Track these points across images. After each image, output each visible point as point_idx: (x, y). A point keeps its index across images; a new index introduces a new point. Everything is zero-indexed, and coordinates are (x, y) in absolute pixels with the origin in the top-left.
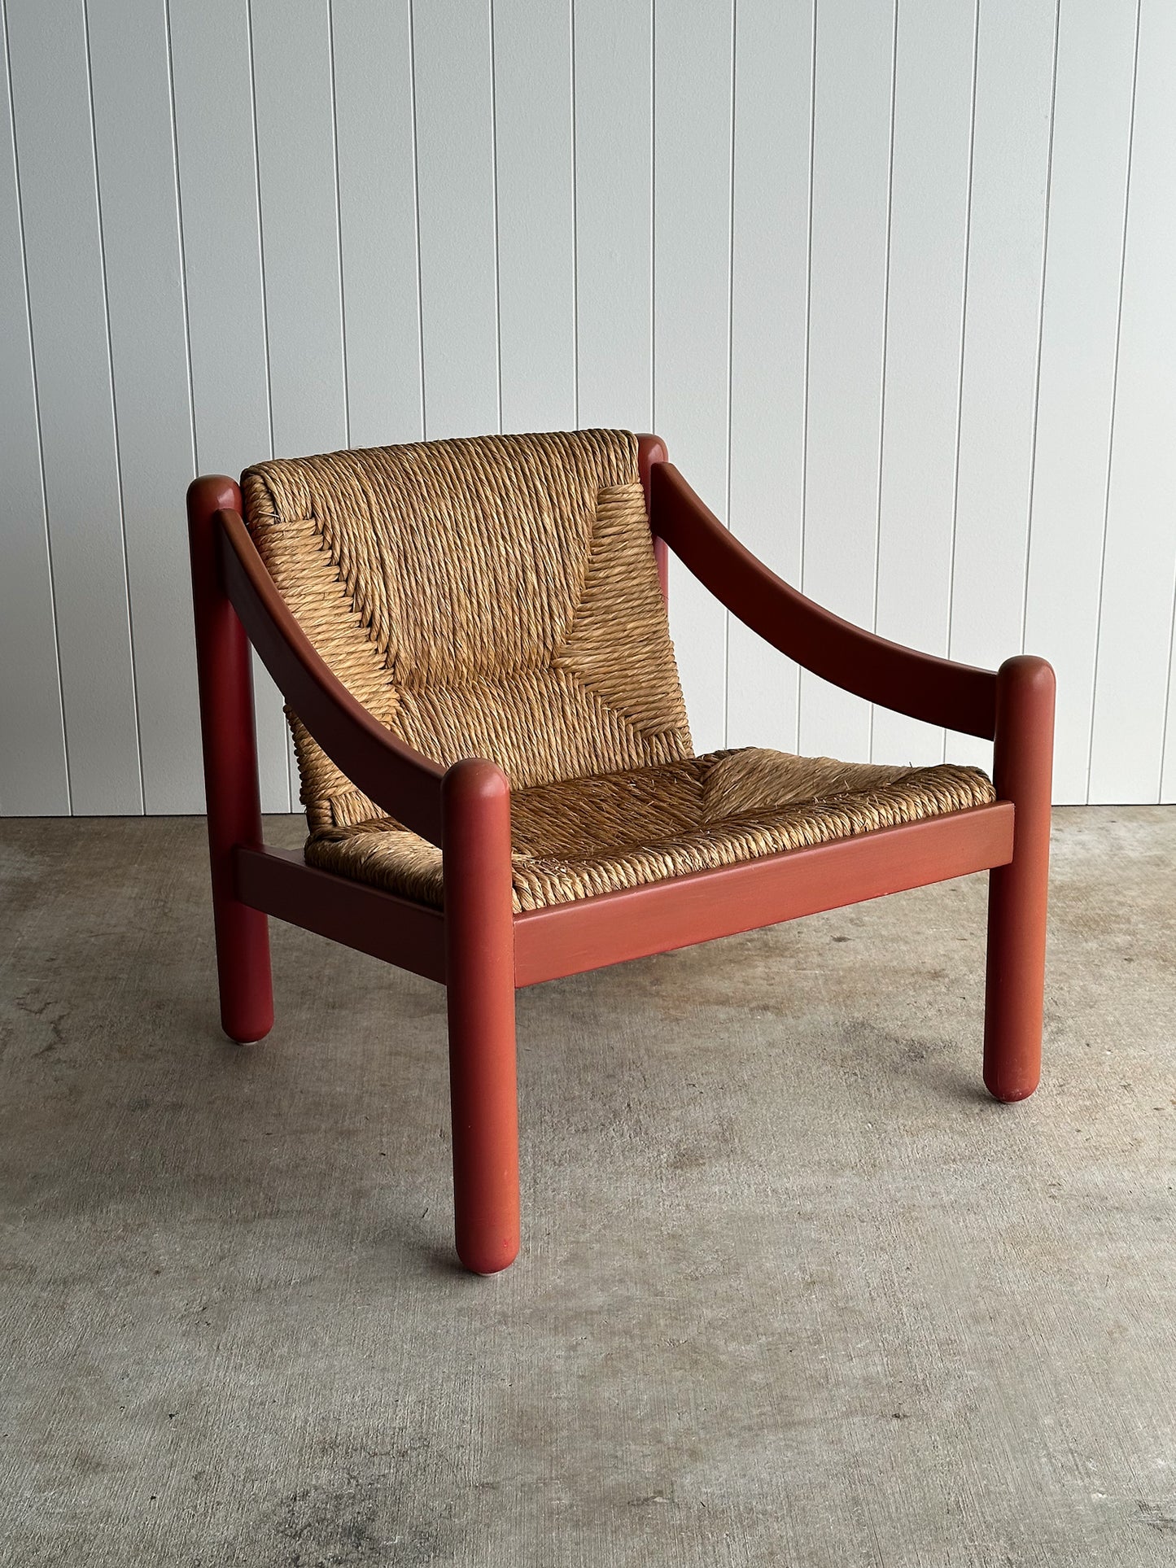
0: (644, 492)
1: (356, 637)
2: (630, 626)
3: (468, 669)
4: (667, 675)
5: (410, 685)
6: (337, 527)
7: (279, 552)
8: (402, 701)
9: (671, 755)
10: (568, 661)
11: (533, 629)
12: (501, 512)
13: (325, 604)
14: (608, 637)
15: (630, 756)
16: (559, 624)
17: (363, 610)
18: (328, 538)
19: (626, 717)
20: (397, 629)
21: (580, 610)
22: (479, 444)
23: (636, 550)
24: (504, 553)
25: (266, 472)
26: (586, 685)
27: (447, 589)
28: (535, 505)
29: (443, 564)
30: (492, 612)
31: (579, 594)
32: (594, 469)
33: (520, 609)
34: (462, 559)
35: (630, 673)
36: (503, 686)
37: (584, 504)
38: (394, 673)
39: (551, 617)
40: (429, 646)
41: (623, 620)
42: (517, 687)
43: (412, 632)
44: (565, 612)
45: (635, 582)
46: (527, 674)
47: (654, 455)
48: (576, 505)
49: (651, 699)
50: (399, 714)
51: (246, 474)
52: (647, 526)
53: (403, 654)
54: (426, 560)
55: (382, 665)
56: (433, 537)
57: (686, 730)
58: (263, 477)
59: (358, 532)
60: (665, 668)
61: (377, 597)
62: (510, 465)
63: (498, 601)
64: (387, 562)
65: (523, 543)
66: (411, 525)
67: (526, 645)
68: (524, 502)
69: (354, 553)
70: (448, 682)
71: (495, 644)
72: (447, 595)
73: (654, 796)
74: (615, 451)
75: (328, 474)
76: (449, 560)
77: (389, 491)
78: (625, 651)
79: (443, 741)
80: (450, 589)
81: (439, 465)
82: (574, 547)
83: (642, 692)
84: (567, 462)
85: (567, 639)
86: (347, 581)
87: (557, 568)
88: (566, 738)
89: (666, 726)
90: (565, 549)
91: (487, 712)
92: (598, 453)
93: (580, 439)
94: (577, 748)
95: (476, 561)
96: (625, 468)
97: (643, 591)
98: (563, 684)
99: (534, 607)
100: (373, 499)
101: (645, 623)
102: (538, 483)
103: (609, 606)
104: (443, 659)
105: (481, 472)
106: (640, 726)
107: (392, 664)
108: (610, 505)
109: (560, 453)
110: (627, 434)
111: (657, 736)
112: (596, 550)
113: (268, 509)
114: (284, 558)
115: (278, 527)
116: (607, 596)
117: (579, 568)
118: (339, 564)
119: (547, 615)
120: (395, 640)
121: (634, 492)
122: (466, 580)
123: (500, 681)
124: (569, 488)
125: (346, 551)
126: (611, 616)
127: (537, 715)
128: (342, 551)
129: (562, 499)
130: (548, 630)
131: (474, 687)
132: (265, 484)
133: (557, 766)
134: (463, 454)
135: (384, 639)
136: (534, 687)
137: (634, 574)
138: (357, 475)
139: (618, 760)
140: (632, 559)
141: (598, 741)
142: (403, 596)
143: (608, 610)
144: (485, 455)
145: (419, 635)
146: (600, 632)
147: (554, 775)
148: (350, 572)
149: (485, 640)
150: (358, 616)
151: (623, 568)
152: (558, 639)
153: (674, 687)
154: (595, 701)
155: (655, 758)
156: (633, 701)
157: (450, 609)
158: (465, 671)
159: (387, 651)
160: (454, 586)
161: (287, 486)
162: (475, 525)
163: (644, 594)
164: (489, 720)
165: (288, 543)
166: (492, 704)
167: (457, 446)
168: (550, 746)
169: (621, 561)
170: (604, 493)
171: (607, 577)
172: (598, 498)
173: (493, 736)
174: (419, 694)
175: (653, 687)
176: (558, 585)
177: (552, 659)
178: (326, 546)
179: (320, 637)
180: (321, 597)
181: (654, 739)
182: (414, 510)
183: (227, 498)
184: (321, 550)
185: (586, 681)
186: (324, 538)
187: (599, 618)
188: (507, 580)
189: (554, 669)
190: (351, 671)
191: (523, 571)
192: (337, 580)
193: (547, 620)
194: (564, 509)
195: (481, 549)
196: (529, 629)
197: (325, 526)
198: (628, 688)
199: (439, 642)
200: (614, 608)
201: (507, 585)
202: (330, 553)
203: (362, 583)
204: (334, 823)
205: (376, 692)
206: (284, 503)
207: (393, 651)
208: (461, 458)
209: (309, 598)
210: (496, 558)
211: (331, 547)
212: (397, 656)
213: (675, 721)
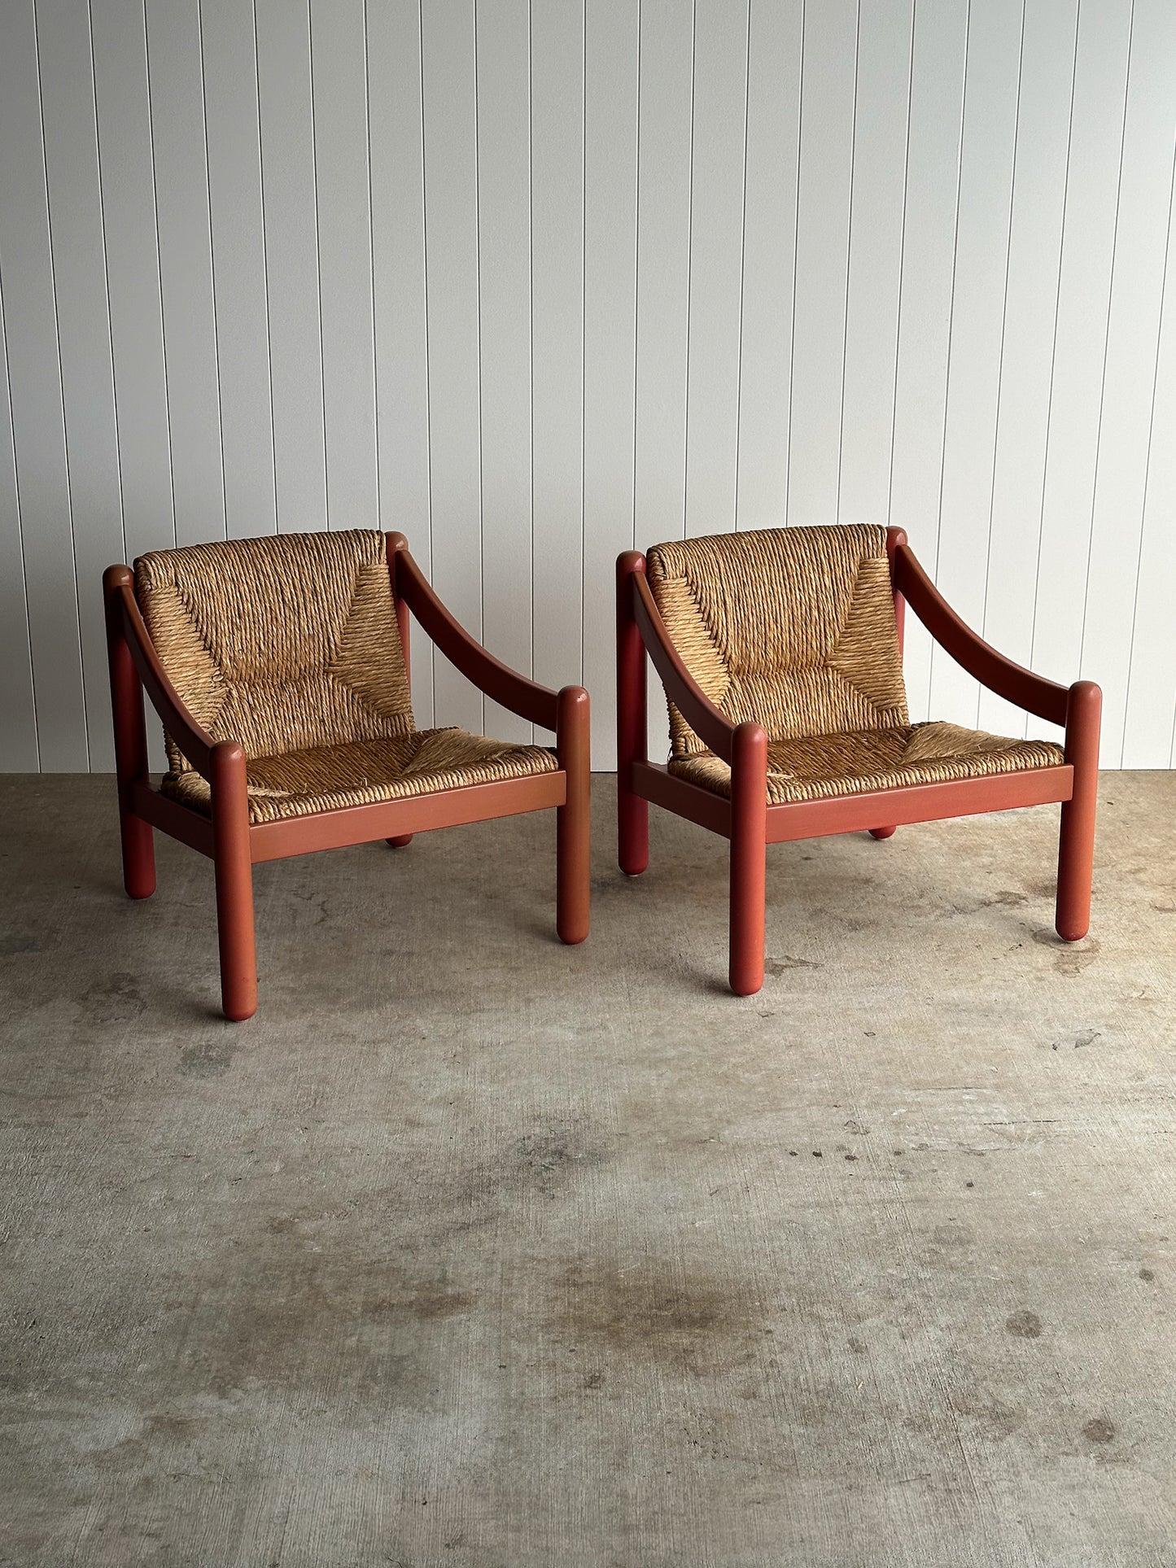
0: (889, 563)
1: (707, 645)
2: (873, 644)
3: (773, 666)
4: (895, 674)
5: (738, 673)
6: (700, 583)
7: (665, 596)
8: (732, 683)
9: (894, 722)
10: (834, 663)
11: (814, 643)
12: (799, 574)
13: (691, 626)
14: (860, 650)
15: (868, 722)
16: (830, 642)
17: (712, 630)
18: (694, 588)
19: (868, 698)
20: (731, 642)
21: (844, 633)
22: (789, 533)
23: (881, 598)
24: (798, 597)
25: (661, 550)
26: (845, 678)
27: (763, 618)
28: (820, 570)
29: (761, 604)
30: (789, 632)
31: (844, 623)
32: (858, 550)
33: (807, 632)
34: (773, 601)
35: (872, 672)
36: (794, 677)
37: (850, 571)
38: (728, 666)
39: (826, 637)
40: (750, 652)
41: (869, 640)
42: (802, 677)
43: (740, 643)
44: (834, 635)
45: (879, 617)
46: (809, 670)
47: (899, 538)
48: (845, 570)
49: (884, 688)
50: (729, 690)
51: (650, 551)
52: (889, 583)
53: (733, 656)
54: (751, 601)
55: (721, 661)
56: (756, 588)
57: (905, 708)
58: (659, 553)
59: (712, 587)
60: (894, 669)
61: (720, 622)
62: (806, 546)
63: (794, 627)
64: (728, 602)
65: (811, 593)
66: (743, 581)
67: (809, 653)
68: (813, 568)
69: (708, 597)
70: (761, 673)
71: (790, 652)
72: (763, 622)
73: (875, 747)
74: (872, 538)
75: (697, 551)
76: (765, 602)
77: (732, 561)
78: (870, 659)
79: (755, 707)
80: (765, 618)
81: (763, 545)
82: (842, 596)
83: (879, 684)
84: (841, 543)
85: (835, 650)
86: (703, 613)
87: (830, 607)
88: (829, 709)
89: (892, 705)
90: (837, 597)
91: (783, 691)
92: (861, 540)
93: (851, 530)
94: (836, 716)
95: (781, 603)
96: (878, 549)
97: (883, 623)
98: (830, 677)
99: (816, 631)
100: (722, 565)
101: (884, 642)
102: (823, 557)
103: (862, 631)
104: (758, 659)
105: (788, 548)
106: (876, 704)
107: (727, 661)
108: (866, 571)
109: (838, 539)
110: (880, 527)
111: (887, 711)
112: (856, 597)
113: (660, 572)
114: (668, 600)
115: (665, 582)
116: (861, 625)
117: (844, 608)
118: (700, 603)
119: (823, 635)
120: (729, 647)
121: (883, 563)
122: (774, 613)
123: (793, 674)
124: (842, 560)
125: (704, 596)
126: (863, 637)
127: (812, 694)
128: (701, 596)
129: (836, 567)
130: (823, 645)
131: (776, 676)
132: (660, 557)
133: (823, 725)
134: (778, 538)
135: (723, 647)
136: (812, 678)
137: (879, 613)
138: (714, 552)
139: (860, 723)
140: (878, 603)
141: (849, 711)
142: (736, 622)
143: (861, 633)
144: (792, 539)
145: (744, 645)
146: (856, 646)
147: (821, 730)
148: (705, 608)
149: (784, 649)
150: (709, 633)
151: (873, 609)
152: (829, 650)
153: (900, 681)
154: (850, 688)
155: (884, 724)
156: (873, 689)
157: (763, 630)
158: (771, 667)
159: (724, 653)
160: (767, 617)
161: (672, 559)
162: (782, 581)
163: (884, 625)
164: (783, 696)
165: (671, 591)
166: (786, 686)
167: (776, 533)
168: (819, 714)
169: (871, 604)
170: (864, 563)
171: (862, 614)
172: (860, 566)
173: (785, 705)
174: (743, 679)
175: (886, 681)
176: (831, 618)
177: (825, 661)
178: (693, 593)
179: (685, 645)
180: (687, 622)
181: (884, 712)
182: (746, 572)
183: (639, 563)
184: (690, 594)
185: (845, 676)
186: (692, 589)
187: (856, 638)
188: (799, 614)
189: (826, 667)
190: (702, 665)
191: (810, 610)
192: (698, 612)
193: (823, 639)
194: (837, 573)
195: (785, 595)
196: (811, 644)
197: (692, 581)
198: (870, 681)
199: (756, 650)
200: (866, 632)
201: (800, 618)
202: (695, 596)
203: (712, 614)
204: (687, 751)
205: (717, 677)
206: (669, 568)
207: (728, 654)
208: (777, 540)
209: (681, 622)
210: (794, 601)
211: (696, 593)
212: (730, 657)
213: (898, 702)
